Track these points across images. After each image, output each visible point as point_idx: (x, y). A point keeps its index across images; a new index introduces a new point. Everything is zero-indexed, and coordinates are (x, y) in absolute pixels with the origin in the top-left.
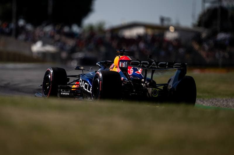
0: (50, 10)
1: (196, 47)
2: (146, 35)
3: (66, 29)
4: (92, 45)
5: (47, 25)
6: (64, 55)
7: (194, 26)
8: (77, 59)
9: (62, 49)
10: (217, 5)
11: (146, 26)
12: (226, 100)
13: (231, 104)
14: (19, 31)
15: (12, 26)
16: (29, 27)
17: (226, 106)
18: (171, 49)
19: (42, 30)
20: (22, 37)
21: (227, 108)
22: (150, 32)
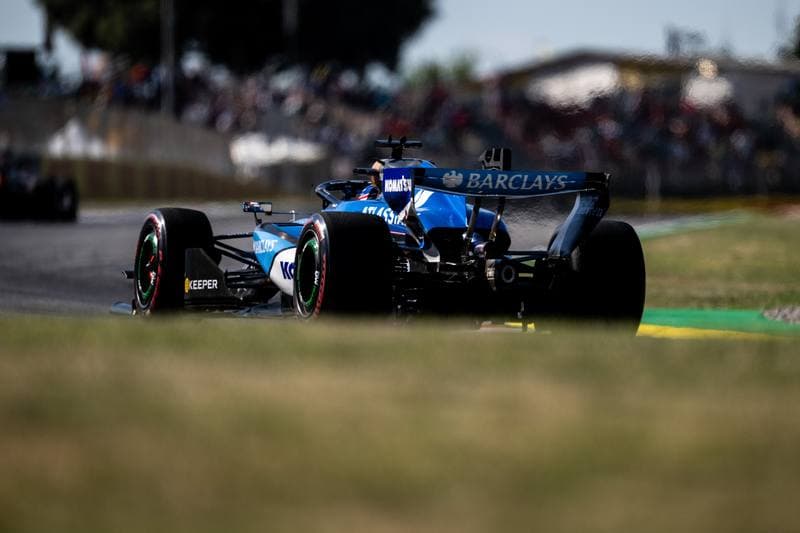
2: (622, 93)
3: (348, 80)
4: (436, 135)
5: (281, 69)
6: (343, 170)
7: (783, 53)
9: (335, 149)
11: (622, 63)
14: (188, 90)
15: (163, 73)
16: (221, 78)
18: (705, 136)
19: (265, 88)
20: (197, 113)
22: (634, 81)
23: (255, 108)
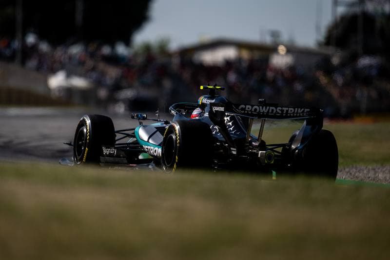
0: (79, 17)
1: (323, 80)
2: (239, 60)
3: (106, 50)
4: (149, 77)
5: (74, 43)
6: (103, 93)
7: (320, 44)
8: (124, 101)
9: (99, 83)
10: (357, 10)
11: (240, 45)
12: (374, 169)
13: (381, 176)
14: (28, 53)
15: (16, 44)
16: (44, 47)
17: (374, 180)
18: (280, 83)
19: (65, 53)
20: (32, 63)
21: (374, 182)
22: (245, 54)
23: (61, 62)
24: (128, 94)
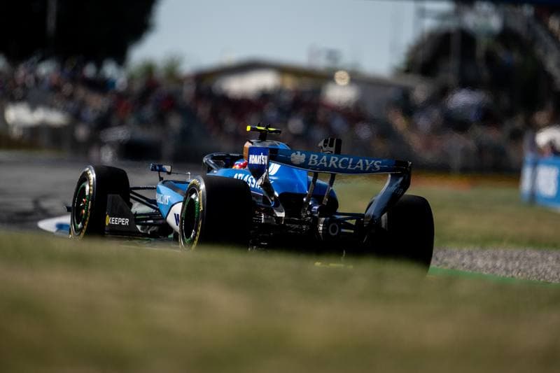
0: (51, 23)
1: (399, 122)
2: (279, 91)
3: (90, 71)
4: (149, 112)
5: (43, 59)
6: (82, 132)
7: (397, 71)
8: (112, 144)
10: (451, 24)
11: (282, 70)
12: (470, 253)
13: (480, 263)
17: (470, 267)
19: (32, 71)
21: (470, 271)
23: (24, 86)
24: (119, 134)
